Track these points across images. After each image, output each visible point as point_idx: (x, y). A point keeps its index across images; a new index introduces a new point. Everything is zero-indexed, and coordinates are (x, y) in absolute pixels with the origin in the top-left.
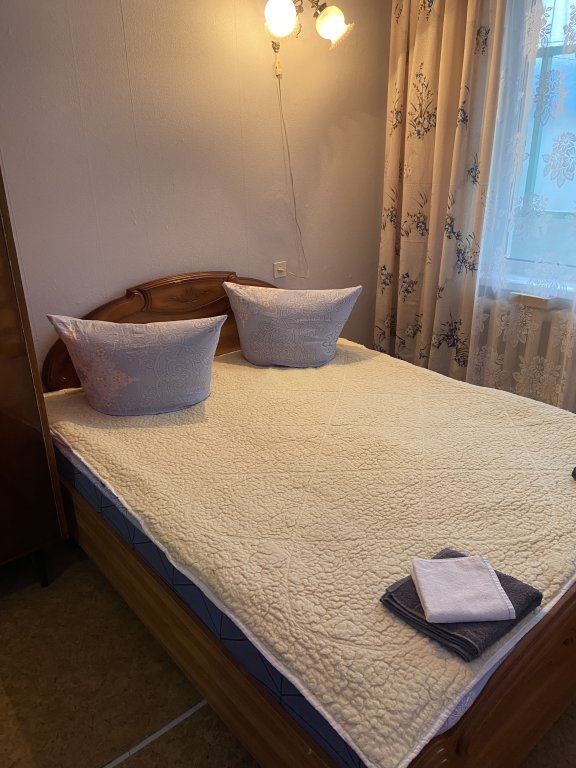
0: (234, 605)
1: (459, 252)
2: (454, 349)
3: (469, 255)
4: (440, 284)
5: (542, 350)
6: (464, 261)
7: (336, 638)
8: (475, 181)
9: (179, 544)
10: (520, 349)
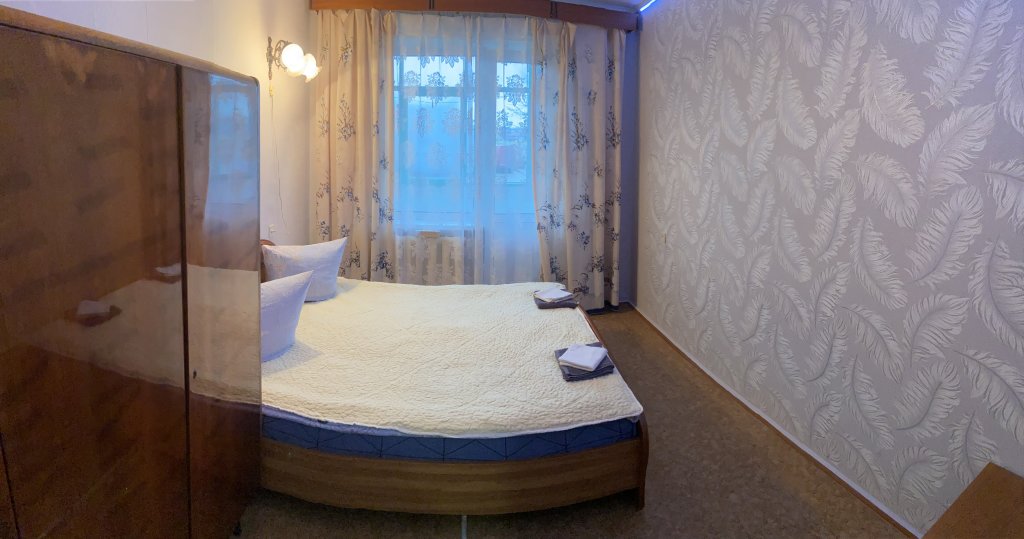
0: (519, 427)
1: (380, 210)
2: (384, 270)
3: (387, 212)
4: (373, 231)
5: (439, 259)
6: (384, 215)
7: (574, 401)
8: (385, 167)
9: (445, 425)
10: (425, 262)
